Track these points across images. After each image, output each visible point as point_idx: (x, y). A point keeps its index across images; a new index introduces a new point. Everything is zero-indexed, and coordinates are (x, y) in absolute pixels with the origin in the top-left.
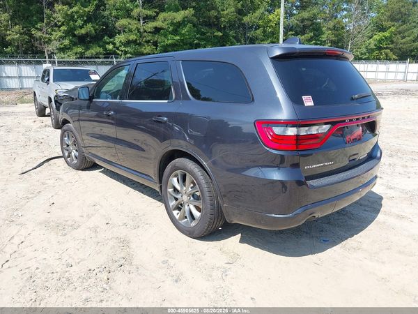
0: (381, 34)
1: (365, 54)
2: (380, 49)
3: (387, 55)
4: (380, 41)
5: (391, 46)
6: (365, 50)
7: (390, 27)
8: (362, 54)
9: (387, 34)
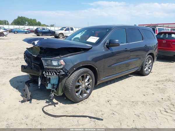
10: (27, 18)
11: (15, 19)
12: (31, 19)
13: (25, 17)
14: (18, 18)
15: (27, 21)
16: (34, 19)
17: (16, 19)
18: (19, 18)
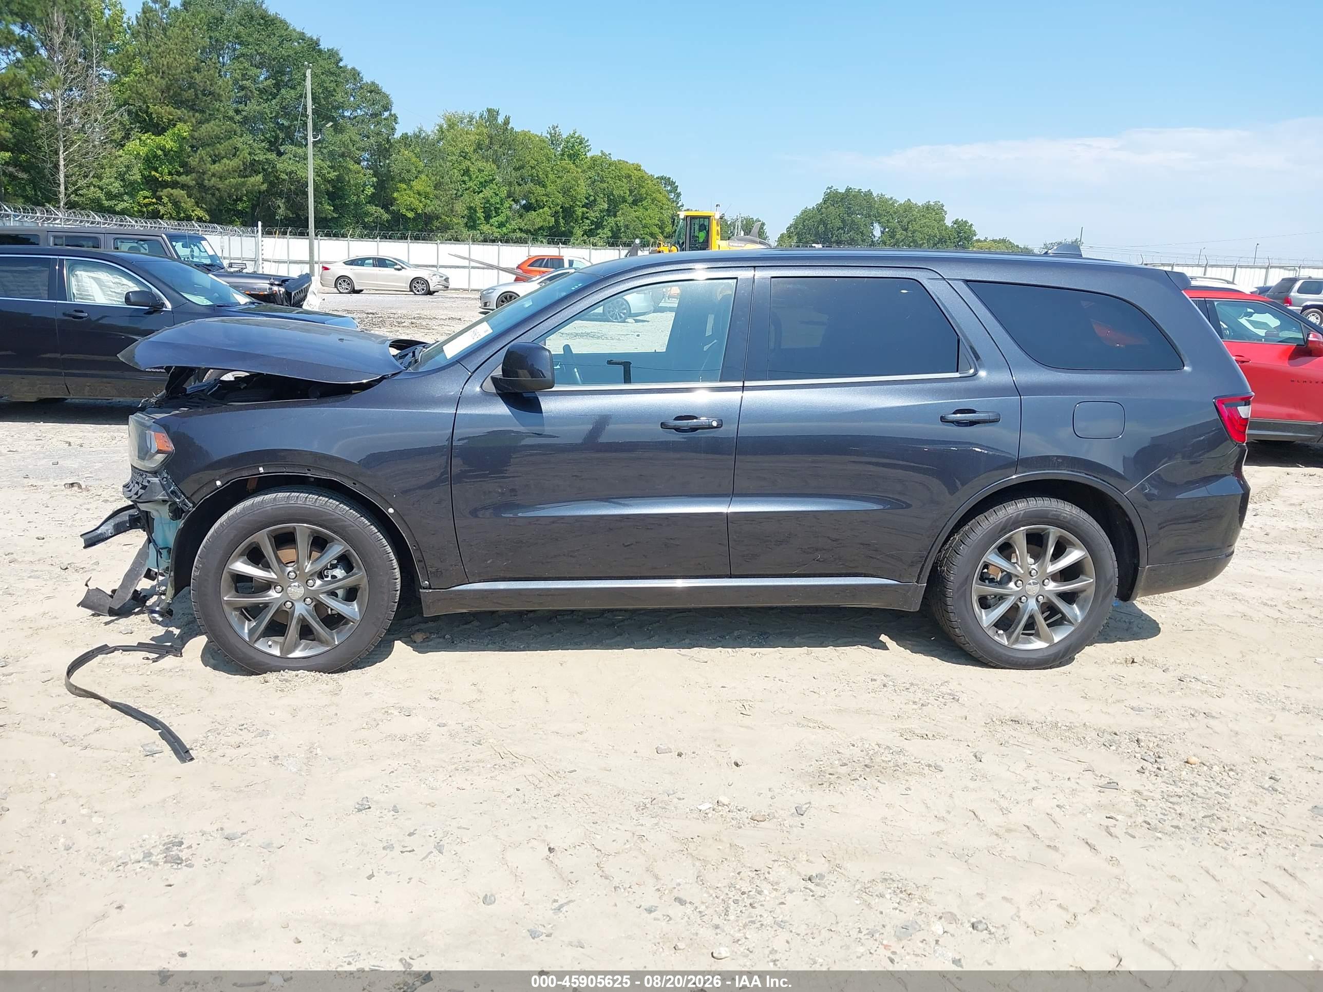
0: (151, 140)
1: (118, 197)
2: (153, 184)
3: (176, 204)
4: (150, 161)
5: (183, 179)
6: (116, 187)
7: (172, 124)
8: (110, 196)
9: (168, 141)
10: (883, 201)
11: (805, 212)
12: (908, 207)
13: (869, 194)
14: (825, 201)
15: (878, 218)
16: (928, 207)
17: (810, 207)
18: (832, 198)
